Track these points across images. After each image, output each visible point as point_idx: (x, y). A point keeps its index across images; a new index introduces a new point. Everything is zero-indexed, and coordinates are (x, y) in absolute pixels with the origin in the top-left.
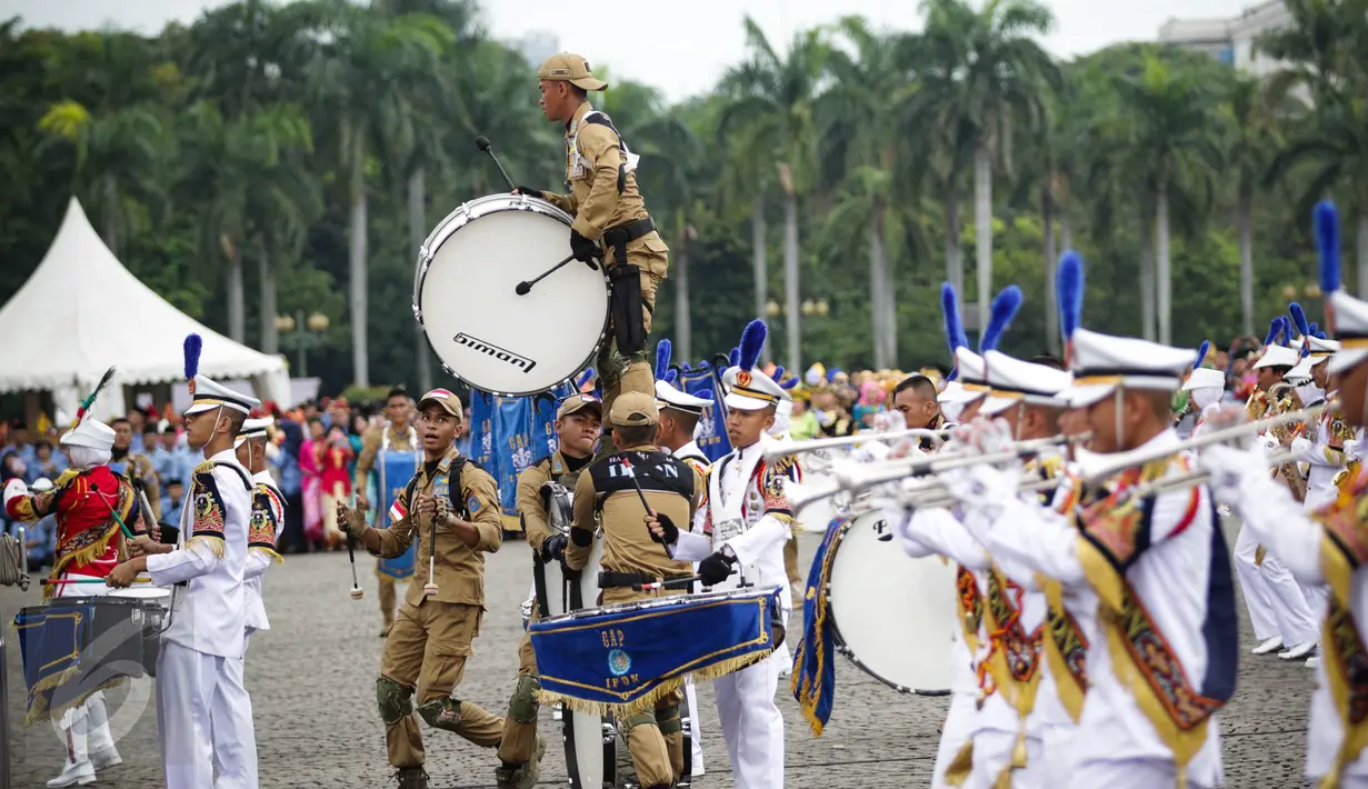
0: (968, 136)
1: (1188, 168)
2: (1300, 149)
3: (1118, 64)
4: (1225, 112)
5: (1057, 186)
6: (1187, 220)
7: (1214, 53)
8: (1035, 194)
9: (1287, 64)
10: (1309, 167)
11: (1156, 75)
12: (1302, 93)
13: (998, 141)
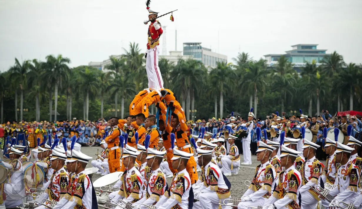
0: (54, 81)
1: (92, 88)
2: (113, 85)
3: (81, 69)
4: (99, 78)
5: (69, 90)
6: (92, 97)
7: (98, 68)
8: (65, 92)
9: (111, 71)
10: (114, 89)
11: (87, 71)
12: (113, 76)
13: (60, 82)
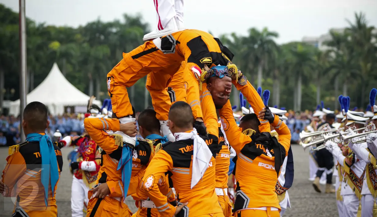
0: (257, 60)
1: (306, 70)
2: (332, 67)
3: (292, 46)
4: (315, 58)
5: (277, 72)
6: (306, 82)
7: (314, 45)
8: (271, 74)
9: (330, 48)
10: (334, 71)
11: (300, 49)
12: (333, 55)
13: (264, 61)
